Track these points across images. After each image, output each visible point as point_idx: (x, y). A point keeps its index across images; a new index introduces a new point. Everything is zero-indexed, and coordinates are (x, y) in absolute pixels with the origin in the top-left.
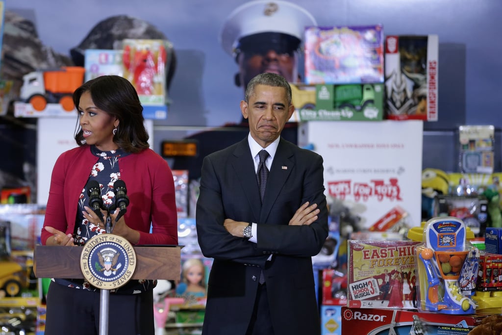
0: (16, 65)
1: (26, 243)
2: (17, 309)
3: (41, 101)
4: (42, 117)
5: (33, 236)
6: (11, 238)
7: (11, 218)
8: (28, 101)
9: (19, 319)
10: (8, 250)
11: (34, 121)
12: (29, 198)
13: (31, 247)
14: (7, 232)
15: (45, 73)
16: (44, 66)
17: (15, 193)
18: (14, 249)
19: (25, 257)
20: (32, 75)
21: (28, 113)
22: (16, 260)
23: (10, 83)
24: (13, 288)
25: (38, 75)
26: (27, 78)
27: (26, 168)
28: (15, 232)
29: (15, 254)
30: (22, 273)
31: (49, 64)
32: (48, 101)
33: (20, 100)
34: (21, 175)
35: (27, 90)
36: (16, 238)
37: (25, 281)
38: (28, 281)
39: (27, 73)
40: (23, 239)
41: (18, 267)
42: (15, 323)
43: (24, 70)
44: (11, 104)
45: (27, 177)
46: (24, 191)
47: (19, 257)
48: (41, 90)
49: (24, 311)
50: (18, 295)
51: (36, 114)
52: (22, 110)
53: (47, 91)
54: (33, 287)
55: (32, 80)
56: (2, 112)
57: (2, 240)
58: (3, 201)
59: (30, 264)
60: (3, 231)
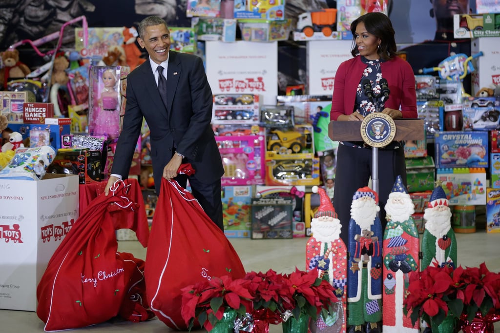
0: (292, 9)
1: (303, 120)
2: (299, 160)
3: (310, 30)
4: (311, 41)
5: (308, 115)
6: (294, 116)
7: (293, 104)
8: (302, 31)
9: (301, 167)
10: (293, 124)
11: (304, 43)
12: (304, 91)
13: (307, 122)
14: (292, 113)
15: (312, 13)
16: (310, 8)
17: (295, 88)
18: (296, 124)
19: (304, 128)
20: (304, 15)
21: (302, 38)
22: (298, 130)
23: (290, 20)
24: (297, 148)
25: (308, 15)
26: (301, 16)
27: (300, 72)
28: (296, 113)
29: (297, 127)
30: (302, 138)
31: (313, 7)
32: (315, 31)
33: (297, 30)
34: (297, 77)
35: (301, 24)
36: (297, 117)
37: (304, 143)
38: (306, 143)
39: (300, 14)
40: (302, 117)
41: (299, 135)
42: (298, 169)
43: (297, 11)
44: (291, 33)
45: (301, 78)
46: (301, 87)
47: (299, 128)
48: (311, 24)
49: (304, 161)
50: (300, 152)
51: (307, 39)
52: (298, 37)
53: (314, 24)
54: (309, 147)
55: (304, 18)
56: (285, 38)
57: (289, 118)
58: (288, 94)
59: (306, 132)
60: (290, 112)
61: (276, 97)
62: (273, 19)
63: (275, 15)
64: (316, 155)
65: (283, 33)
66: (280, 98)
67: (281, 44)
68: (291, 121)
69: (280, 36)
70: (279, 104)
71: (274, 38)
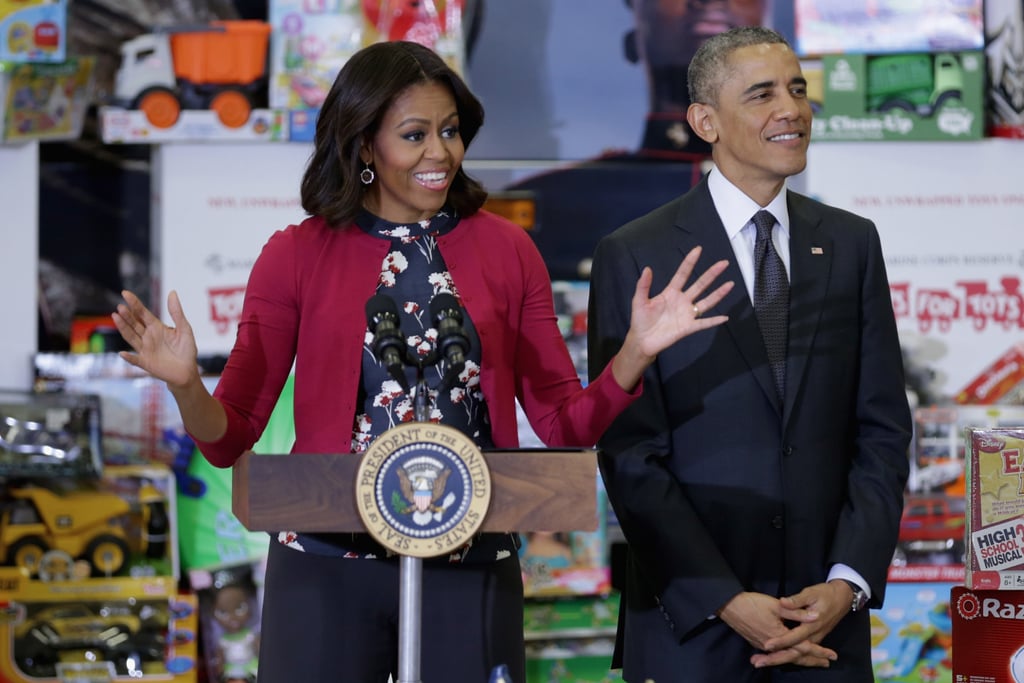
0: (97, 17)
1: (136, 447)
2: (119, 604)
3: (166, 104)
4: (169, 143)
5: (153, 429)
6: (101, 434)
7: (96, 387)
8: (135, 104)
9: (123, 629)
10: (97, 463)
11: (144, 152)
13: (151, 456)
14: (94, 421)
15: (174, 37)
16: (165, 19)
17: (102, 327)
18: (108, 462)
19: (137, 481)
20: (143, 42)
21: (135, 132)
22: (116, 489)
23: (90, 61)
24: (110, 556)
25: (158, 43)
26: (130, 49)
27: (127, 265)
28: (110, 422)
29: (111, 474)
30: (130, 518)
31: (177, 15)
32: (183, 105)
33: (115, 102)
35: (132, 79)
36: (111, 435)
37: (139, 536)
38: (146, 537)
39: (128, 38)
40: (130, 438)
41: (120, 504)
42: (114, 639)
43: (117, 29)
44: (93, 113)
47: (120, 479)
48: (167, 78)
49: (135, 610)
50: (122, 572)
51: (154, 135)
52: (120, 127)
53: (181, 81)
54: (157, 553)
55: (143, 55)
56: (69, 130)
57: (81, 441)
58: (79, 345)
59: (148, 496)
60: (85, 417)
61: (32, 360)
62: (22, 57)
63: (28, 41)
64: (184, 585)
65: (60, 112)
66: (48, 362)
67: (50, 153)
68: (86, 452)
69: (47, 123)
70: (42, 386)
71: (24, 129)
